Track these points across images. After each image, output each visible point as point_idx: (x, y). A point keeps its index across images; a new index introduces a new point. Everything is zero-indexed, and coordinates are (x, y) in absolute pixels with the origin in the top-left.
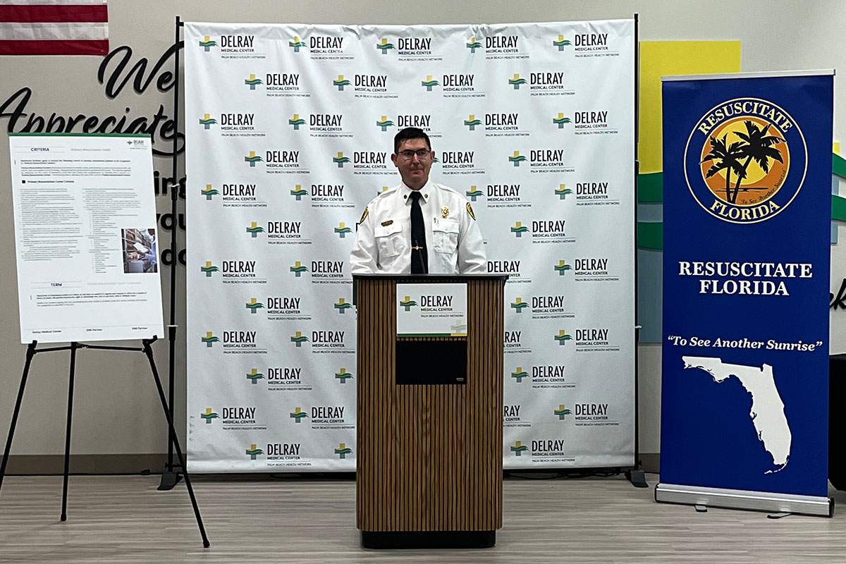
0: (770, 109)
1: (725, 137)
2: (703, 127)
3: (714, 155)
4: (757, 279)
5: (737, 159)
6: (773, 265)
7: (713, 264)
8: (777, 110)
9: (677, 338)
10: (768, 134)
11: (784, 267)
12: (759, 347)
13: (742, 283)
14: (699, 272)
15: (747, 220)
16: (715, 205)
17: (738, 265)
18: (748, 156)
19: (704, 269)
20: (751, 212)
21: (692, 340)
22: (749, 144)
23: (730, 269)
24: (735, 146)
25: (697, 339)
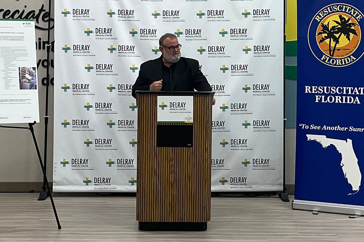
0: (351, 9)
1: (328, 23)
2: (317, 18)
3: (322, 32)
4: (344, 95)
5: (334, 34)
6: (352, 88)
7: (322, 87)
8: (355, 10)
9: (304, 125)
10: (350, 22)
11: (358, 89)
12: (345, 130)
13: (337, 97)
14: (315, 91)
15: (340, 65)
16: (323, 57)
17: (335, 88)
18: (340, 33)
19: (318, 90)
20: (342, 61)
21: (311, 126)
22: (341, 27)
23: (331, 90)
24: (333, 28)
25: (314, 125)
